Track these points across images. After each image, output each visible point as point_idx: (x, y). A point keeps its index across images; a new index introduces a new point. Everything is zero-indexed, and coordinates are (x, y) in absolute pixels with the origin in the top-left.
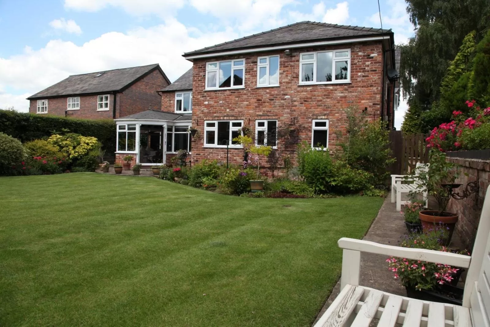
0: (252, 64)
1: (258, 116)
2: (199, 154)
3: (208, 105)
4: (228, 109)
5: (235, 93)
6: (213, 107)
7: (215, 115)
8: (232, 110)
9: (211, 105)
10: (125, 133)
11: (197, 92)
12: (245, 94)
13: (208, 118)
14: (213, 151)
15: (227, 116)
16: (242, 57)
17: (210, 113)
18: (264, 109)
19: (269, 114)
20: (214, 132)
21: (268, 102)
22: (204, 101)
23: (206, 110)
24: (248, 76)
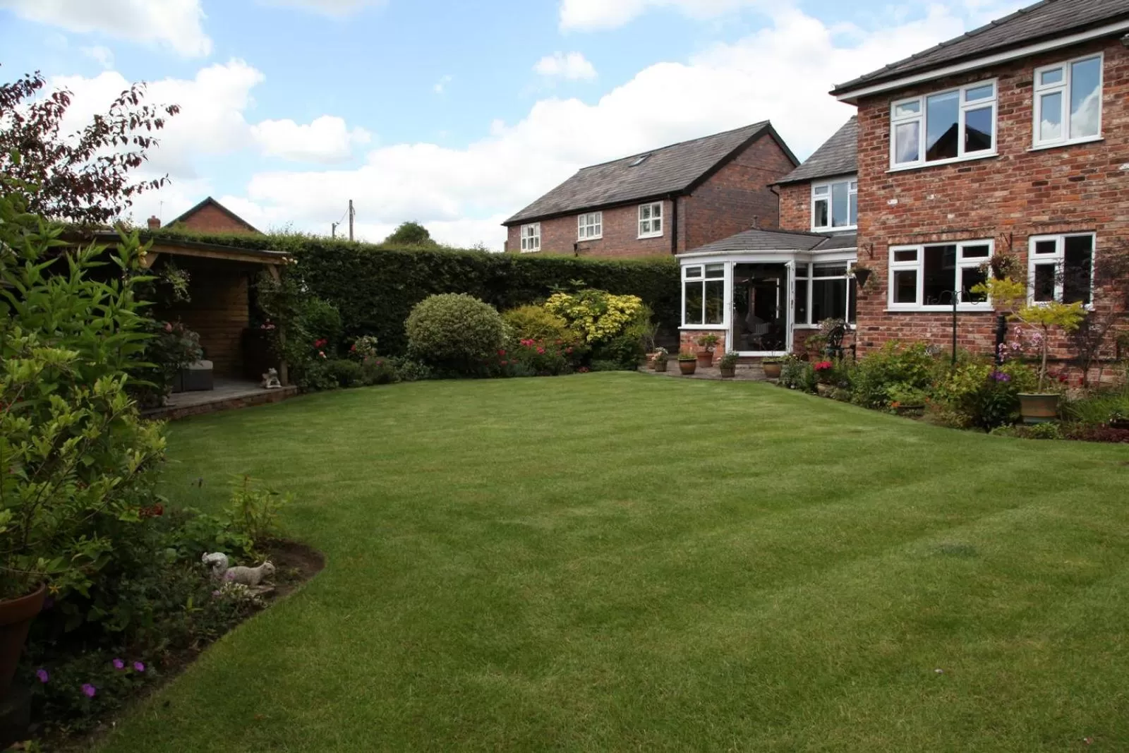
0: (1018, 91)
1: (1035, 225)
2: (877, 329)
3: (898, 206)
4: (951, 212)
5: (969, 170)
6: (910, 210)
7: (917, 230)
8: (961, 215)
9: (905, 205)
10: (700, 284)
11: (869, 178)
12: (998, 172)
13: (897, 239)
14: (911, 320)
15: (950, 230)
16: (988, 75)
17: (904, 226)
18: (1053, 205)
19: (1068, 218)
20: (914, 273)
21: (1064, 187)
22: (888, 198)
23: (892, 220)
24: (1007, 123)
